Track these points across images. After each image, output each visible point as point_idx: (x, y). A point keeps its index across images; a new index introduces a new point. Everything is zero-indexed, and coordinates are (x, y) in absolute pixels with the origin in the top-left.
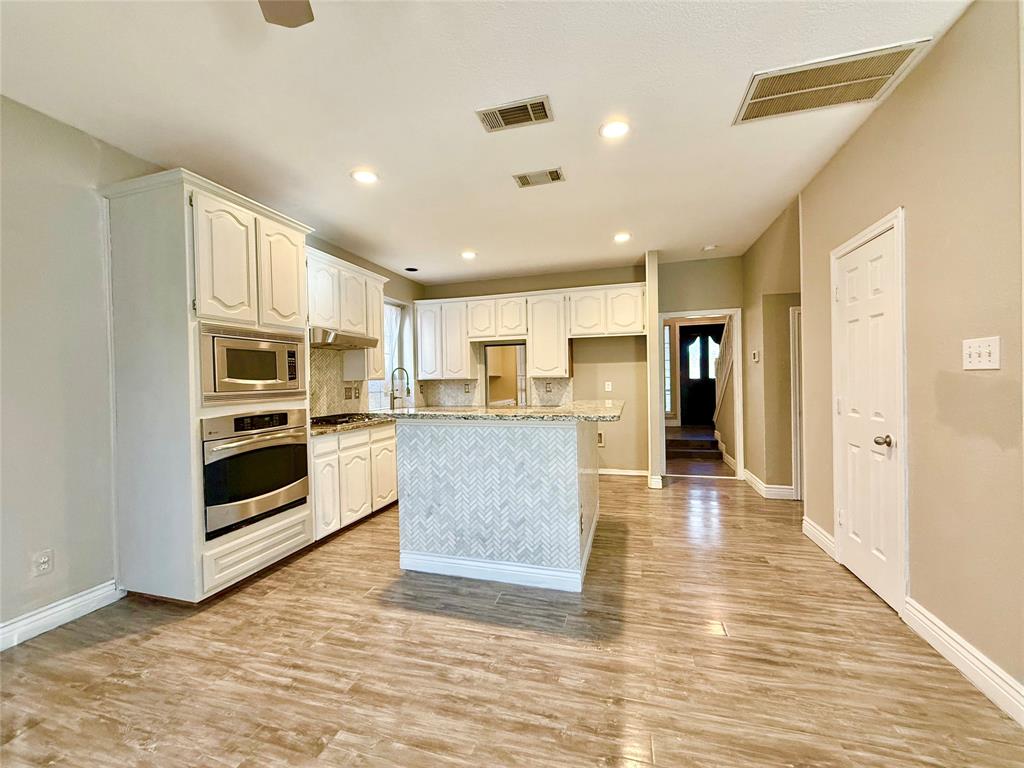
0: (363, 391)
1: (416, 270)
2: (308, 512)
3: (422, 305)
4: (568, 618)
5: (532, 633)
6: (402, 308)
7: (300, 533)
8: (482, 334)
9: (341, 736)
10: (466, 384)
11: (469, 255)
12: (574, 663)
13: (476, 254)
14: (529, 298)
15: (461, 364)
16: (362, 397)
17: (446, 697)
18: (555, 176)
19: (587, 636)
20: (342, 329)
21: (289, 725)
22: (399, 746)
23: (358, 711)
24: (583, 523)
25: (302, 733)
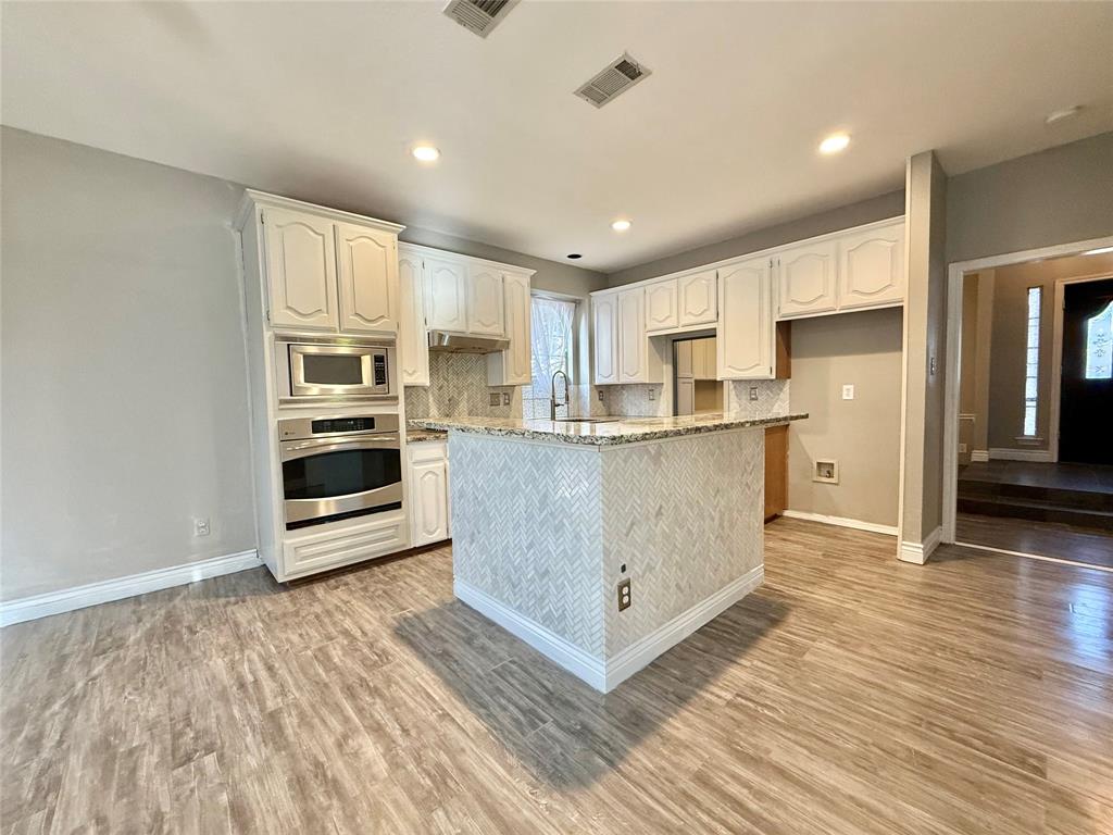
0: (515, 397)
1: (579, 256)
2: (403, 517)
3: (599, 296)
6: (577, 303)
7: (393, 537)
8: (661, 325)
10: (651, 389)
11: (621, 225)
13: (631, 223)
14: (719, 270)
15: (638, 365)
16: (513, 403)
18: (628, 70)
20: (471, 330)
21: (200, 725)
22: (224, 798)
23: (249, 739)
24: (629, 594)
25: (196, 739)
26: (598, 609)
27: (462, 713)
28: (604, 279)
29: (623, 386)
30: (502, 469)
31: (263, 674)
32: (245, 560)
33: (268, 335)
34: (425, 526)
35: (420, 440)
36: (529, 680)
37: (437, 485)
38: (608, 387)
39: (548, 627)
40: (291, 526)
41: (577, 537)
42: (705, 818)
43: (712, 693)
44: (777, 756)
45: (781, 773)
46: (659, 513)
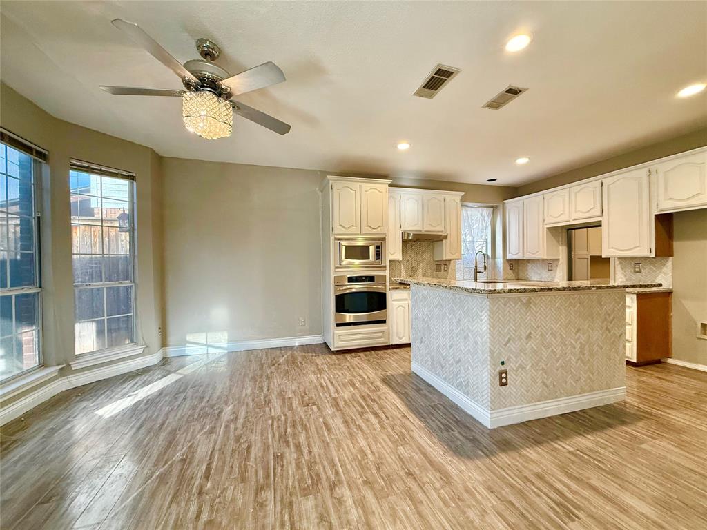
0: (451, 266)
1: (495, 180)
2: (386, 328)
4: (456, 433)
5: (422, 425)
6: (494, 208)
7: (381, 337)
8: (556, 220)
9: (314, 407)
10: (550, 263)
11: (522, 161)
12: (418, 448)
13: (530, 158)
14: (604, 181)
16: (450, 271)
17: (352, 419)
18: (513, 92)
19: (448, 445)
20: (425, 230)
21: (310, 396)
22: (321, 420)
23: (327, 404)
24: (506, 378)
25: (309, 399)
26: (487, 382)
27: (412, 417)
28: (514, 191)
29: (528, 261)
30: (437, 305)
31: (329, 385)
32: (317, 339)
33: (332, 238)
34: (397, 333)
35: (396, 288)
36: (447, 413)
37: (404, 312)
38: (517, 261)
39: (460, 390)
40: (338, 325)
41: (476, 343)
42: (536, 490)
43: (559, 445)
44: (594, 482)
45: (594, 489)
46: (529, 337)
